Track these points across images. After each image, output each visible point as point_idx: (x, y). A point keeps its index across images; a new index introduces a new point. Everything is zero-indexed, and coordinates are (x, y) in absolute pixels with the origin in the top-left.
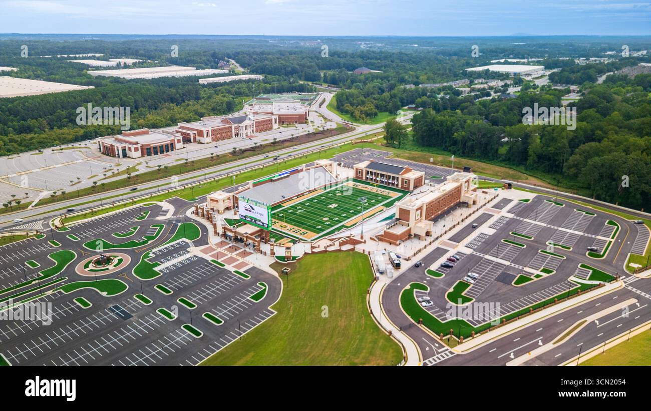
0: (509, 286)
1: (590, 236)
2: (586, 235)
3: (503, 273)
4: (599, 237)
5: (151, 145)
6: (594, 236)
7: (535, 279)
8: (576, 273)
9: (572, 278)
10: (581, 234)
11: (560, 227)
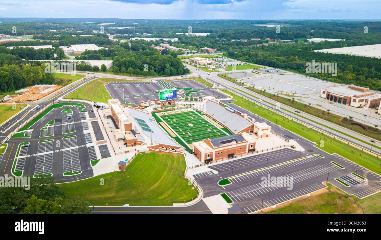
0: (55, 119)
1: (32, 156)
2: (34, 155)
3: (61, 121)
4: (25, 156)
5: (330, 93)
6: (29, 156)
7: (47, 125)
8: (31, 133)
9: (32, 130)
10: (38, 155)
11: (54, 153)
